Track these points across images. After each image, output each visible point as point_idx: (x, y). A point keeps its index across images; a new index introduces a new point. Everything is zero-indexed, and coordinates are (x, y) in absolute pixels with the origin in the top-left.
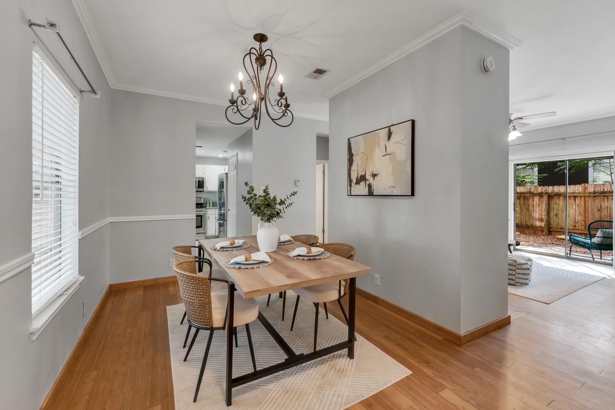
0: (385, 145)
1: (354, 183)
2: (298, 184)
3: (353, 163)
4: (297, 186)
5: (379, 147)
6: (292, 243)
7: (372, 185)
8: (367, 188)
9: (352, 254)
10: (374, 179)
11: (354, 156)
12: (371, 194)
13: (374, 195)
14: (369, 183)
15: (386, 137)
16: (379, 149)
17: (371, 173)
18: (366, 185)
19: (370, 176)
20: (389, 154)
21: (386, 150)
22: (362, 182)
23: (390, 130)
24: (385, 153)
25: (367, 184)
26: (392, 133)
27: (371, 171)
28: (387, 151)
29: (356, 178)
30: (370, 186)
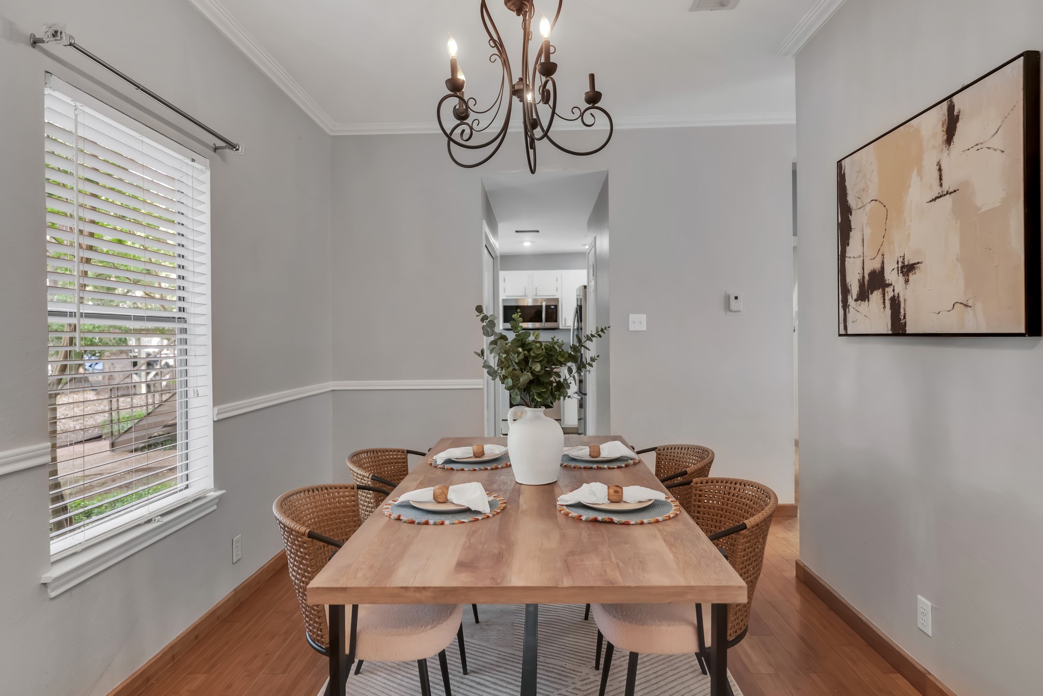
0: (939, 164)
1: (855, 297)
2: (734, 304)
3: (851, 234)
4: (731, 311)
5: (919, 173)
6: (626, 466)
7: (902, 299)
8: (888, 311)
9: (746, 522)
10: (907, 281)
11: (853, 212)
12: (898, 330)
13: (908, 332)
14: (891, 294)
15: (941, 136)
16: (921, 179)
17: (898, 262)
18: (884, 303)
19: (896, 271)
20: (951, 193)
21: (941, 179)
22: (875, 293)
23: (951, 108)
24: (937, 191)
25: (888, 297)
26: (958, 116)
27: (898, 254)
28: (943, 182)
29: (859, 281)
30: (895, 304)
